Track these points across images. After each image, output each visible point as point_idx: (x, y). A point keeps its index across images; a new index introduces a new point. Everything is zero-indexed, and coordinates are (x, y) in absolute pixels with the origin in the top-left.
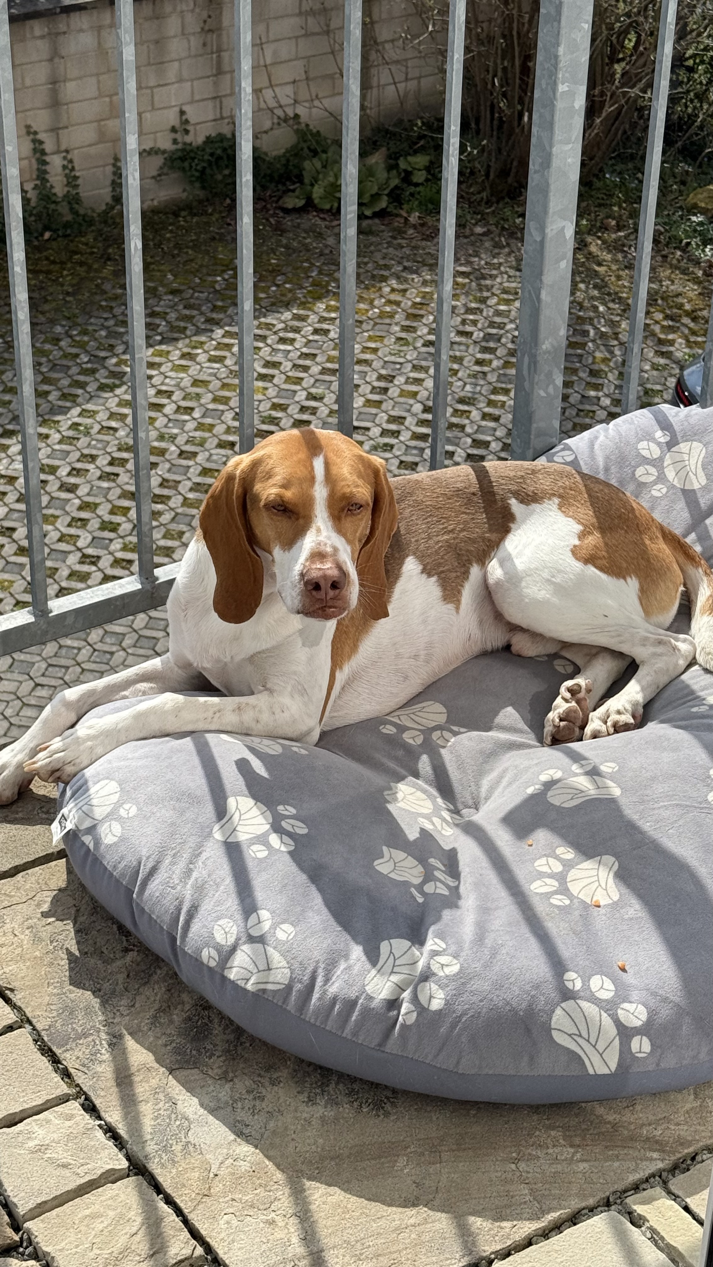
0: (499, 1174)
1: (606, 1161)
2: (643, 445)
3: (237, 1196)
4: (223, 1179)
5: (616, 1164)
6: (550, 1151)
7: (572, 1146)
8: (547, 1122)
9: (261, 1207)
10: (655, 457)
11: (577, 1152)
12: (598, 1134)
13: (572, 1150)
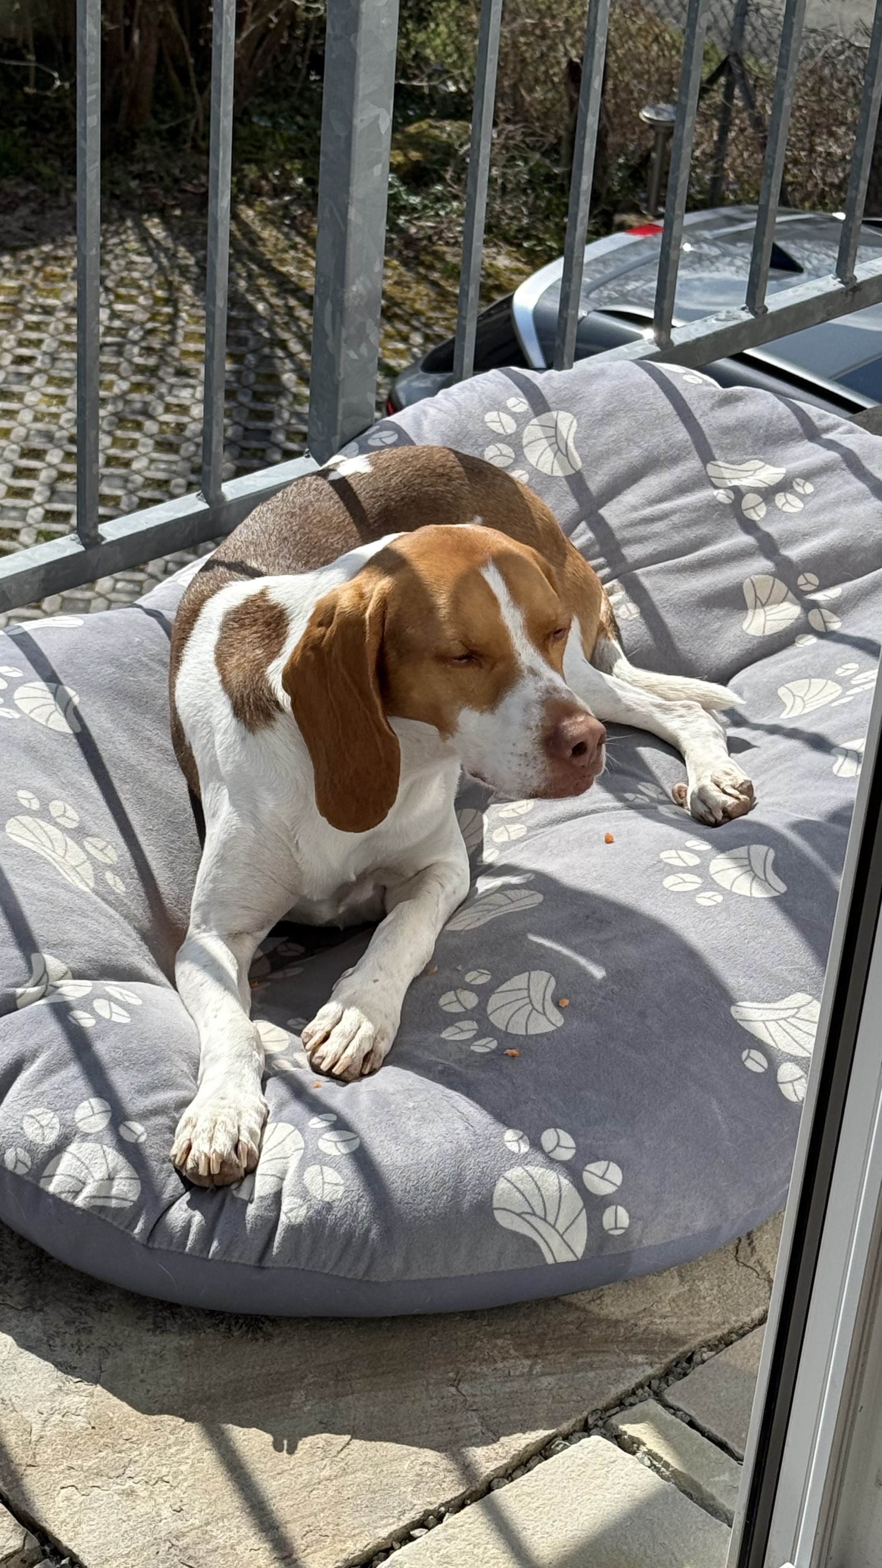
0: (435, 1402)
1: (578, 1372)
2: (490, 416)
3: (74, 1463)
4: (51, 1443)
5: (591, 1374)
6: (500, 1365)
7: (527, 1357)
8: (489, 1329)
9: (112, 1474)
10: (509, 431)
11: (536, 1363)
12: (560, 1338)
13: (528, 1362)
